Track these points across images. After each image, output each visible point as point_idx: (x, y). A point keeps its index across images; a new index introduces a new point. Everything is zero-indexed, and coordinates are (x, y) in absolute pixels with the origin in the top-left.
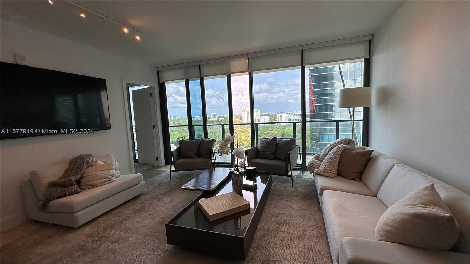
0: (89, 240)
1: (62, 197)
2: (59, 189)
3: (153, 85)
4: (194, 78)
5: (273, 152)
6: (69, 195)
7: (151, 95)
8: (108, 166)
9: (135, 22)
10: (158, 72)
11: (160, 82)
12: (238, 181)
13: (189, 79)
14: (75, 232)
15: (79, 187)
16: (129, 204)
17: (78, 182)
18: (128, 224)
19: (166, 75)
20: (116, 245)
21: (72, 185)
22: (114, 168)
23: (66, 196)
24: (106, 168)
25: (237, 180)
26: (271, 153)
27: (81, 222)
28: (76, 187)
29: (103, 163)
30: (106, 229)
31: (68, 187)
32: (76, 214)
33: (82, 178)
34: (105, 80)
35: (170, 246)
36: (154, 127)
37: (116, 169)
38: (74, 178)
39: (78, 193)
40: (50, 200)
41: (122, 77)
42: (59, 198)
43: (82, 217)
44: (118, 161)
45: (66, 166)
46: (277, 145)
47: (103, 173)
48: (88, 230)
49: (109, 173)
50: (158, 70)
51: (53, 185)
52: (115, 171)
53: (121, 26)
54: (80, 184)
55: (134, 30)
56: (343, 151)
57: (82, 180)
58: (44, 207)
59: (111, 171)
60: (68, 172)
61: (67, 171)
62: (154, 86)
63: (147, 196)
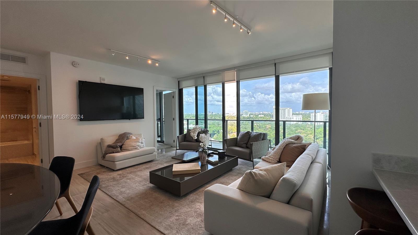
0: (118, 176)
1: (112, 153)
2: (111, 149)
3: (174, 90)
4: (200, 85)
5: (246, 142)
6: (115, 153)
7: (173, 97)
8: (137, 140)
9: (154, 57)
10: (179, 82)
11: (180, 88)
13: (197, 86)
14: (114, 172)
15: (121, 150)
16: (145, 164)
17: (121, 147)
18: (139, 173)
19: (183, 84)
20: (128, 180)
21: (117, 147)
22: (140, 142)
23: (113, 153)
24: (136, 141)
25: (201, 156)
26: (244, 142)
27: (118, 167)
28: (119, 149)
29: (136, 138)
30: (128, 173)
31: (115, 148)
32: (116, 163)
33: (123, 145)
34: (143, 89)
35: (151, 185)
36: (174, 119)
37: (142, 143)
38: (119, 144)
39: (119, 152)
40: (107, 154)
41: (154, 87)
42: (110, 153)
43: (119, 165)
44: (144, 138)
45: (117, 138)
46: (250, 137)
47: (133, 144)
48: (120, 172)
49: (137, 144)
50: (179, 80)
51: (109, 146)
52: (140, 143)
53: (147, 60)
54: (122, 148)
55: (154, 61)
56: (287, 144)
57: (123, 146)
58: (104, 157)
59: (138, 143)
60: (117, 141)
61: (117, 140)
62: (175, 91)
63: (157, 162)
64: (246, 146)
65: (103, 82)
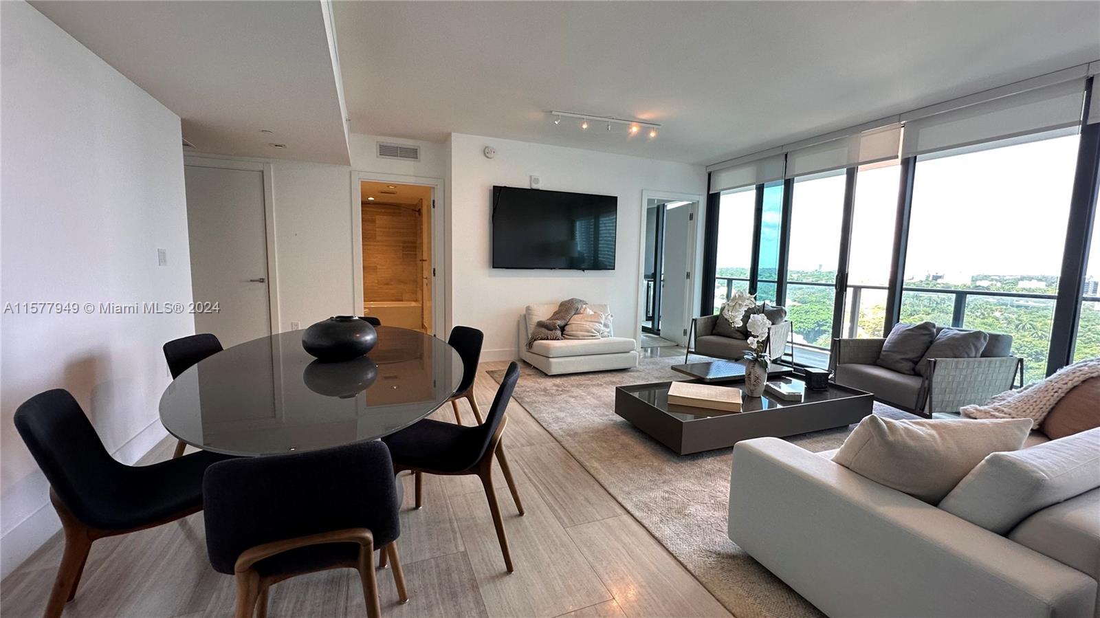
0: (554, 388)
1: (544, 339)
2: (544, 330)
3: (696, 198)
4: (773, 181)
5: (911, 355)
6: (551, 340)
7: (691, 217)
8: (596, 318)
9: (645, 116)
10: (710, 175)
11: (711, 193)
12: (752, 376)
13: (763, 184)
14: (547, 379)
15: (562, 334)
16: (609, 374)
17: (563, 329)
18: (595, 390)
19: (720, 183)
20: (573, 400)
21: (556, 329)
22: (603, 322)
23: (548, 339)
24: (593, 320)
25: (750, 373)
26: (907, 357)
27: (554, 371)
28: (559, 333)
29: (593, 313)
30: (572, 386)
31: (552, 330)
32: (551, 360)
33: (566, 325)
34: (617, 197)
35: (619, 419)
36: (688, 275)
37: (606, 326)
38: (559, 322)
39: (558, 339)
40: (535, 340)
41: (642, 190)
42: (542, 339)
43: (557, 366)
44: (612, 316)
45: (555, 308)
46: (931, 342)
47: (588, 325)
48: (558, 381)
49: (595, 327)
50: (710, 170)
51: (541, 325)
52: (602, 326)
53: (627, 124)
54: (564, 332)
55: (647, 125)
57: (567, 328)
58: (530, 345)
59: (597, 324)
60: (556, 315)
61: (556, 313)
62: (698, 201)
63: (635, 374)
64: (914, 370)
65: (535, 186)
